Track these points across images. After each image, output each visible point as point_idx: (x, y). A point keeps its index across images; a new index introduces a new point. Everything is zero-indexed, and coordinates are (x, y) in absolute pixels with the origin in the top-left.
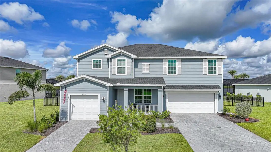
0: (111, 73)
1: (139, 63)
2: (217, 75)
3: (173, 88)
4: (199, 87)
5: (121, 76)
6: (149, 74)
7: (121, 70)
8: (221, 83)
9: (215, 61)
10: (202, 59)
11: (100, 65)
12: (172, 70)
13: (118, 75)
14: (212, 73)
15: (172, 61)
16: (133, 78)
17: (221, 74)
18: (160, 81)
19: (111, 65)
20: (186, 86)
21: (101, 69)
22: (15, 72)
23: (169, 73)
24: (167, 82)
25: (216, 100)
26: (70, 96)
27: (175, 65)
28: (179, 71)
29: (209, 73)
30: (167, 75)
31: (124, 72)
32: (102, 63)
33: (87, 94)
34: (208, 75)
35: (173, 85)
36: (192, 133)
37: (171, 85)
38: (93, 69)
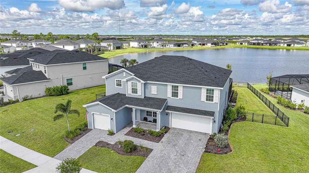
0: (127, 92)
1: (149, 86)
2: (213, 102)
3: (173, 110)
5: (134, 95)
6: (156, 95)
7: (135, 91)
8: (217, 110)
9: (213, 90)
10: (201, 88)
11: (121, 84)
12: (175, 94)
13: (133, 94)
14: (209, 100)
15: (175, 86)
16: (143, 98)
17: (218, 102)
18: (161, 105)
19: (127, 86)
20: (185, 109)
21: (122, 87)
22: (82, 66)
23: (172, 96)
24: (171, 103)
25: (211, 124)
26: (93, 113)
27: (177, 90)
28: (180, 96)
29: (207, 100)
30: (171, 97)
31: (137, 93)
32: (122, 82)
33: (102, 114)
34: (205, 101)
35: (175, 107)
36: (154, 158)
37: (173, 106)
38: (116, 86)
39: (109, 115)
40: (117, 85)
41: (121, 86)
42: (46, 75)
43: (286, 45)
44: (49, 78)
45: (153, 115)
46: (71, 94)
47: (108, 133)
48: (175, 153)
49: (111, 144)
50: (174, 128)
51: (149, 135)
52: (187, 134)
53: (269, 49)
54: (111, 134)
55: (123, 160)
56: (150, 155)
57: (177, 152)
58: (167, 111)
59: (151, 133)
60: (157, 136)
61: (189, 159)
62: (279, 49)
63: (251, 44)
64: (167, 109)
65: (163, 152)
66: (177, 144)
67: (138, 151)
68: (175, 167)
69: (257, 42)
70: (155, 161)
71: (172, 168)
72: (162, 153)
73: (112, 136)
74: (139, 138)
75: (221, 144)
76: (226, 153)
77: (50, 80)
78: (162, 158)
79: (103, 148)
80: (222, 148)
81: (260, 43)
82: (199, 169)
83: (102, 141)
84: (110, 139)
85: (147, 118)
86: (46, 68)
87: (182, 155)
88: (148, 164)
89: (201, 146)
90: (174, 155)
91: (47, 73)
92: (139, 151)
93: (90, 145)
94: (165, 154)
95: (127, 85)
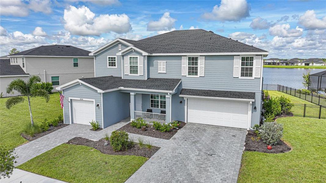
0: (123, 72)
1: (154, 62)
2: (253, 78)
3: (191, 93)
4: (225, 93)
5: (133, 76)
6: (166, 74)
7: (134, 69)
8: (258, 89)
9: (252, 59)
10: (233, 56)
11: (115, 63)
12: (193, 71)
13: (131, 75)
14: (246, 75)
15: (193, 59)
16: (146, 79)
17: (260, 77)
18: (172, 85)
19: (123, 64)
20: (209, 91)
21: (116, 67)
22: (72, 62)
23: (189, 74)
24: (186, 85)
25: (250, 112)
26: (71, 100)
27: (196, 64)
28: (201, 72)
29: (242, 75)
30: (187, 76)
31: (136, 72)
32: (116, 60)
33: (84, 99)
34: (240, 78)
35: (193, 90)
36: (162, 159)
37: (190, 89)
38: (108, 67)
39: (94, 100)
40: (109, 65)
41: (115, 65)
42: (24, 69)
43: (304, 64)
44: (27, 73)
45: (161, 105)
46: (54, 94)
47: (92, 128)
48: (198, 152)
49: (92, 141)
50: (192, 123)
51: (154, 130)
52: (213, 129)
53: (286, 68)
54: (96, 128)
55: (108, 162)
56: (155, 155)
57: (200, 150)
58: (181, 96)
59: (158, 128)
60: (166, 131)
61: (222, 159)
62: (297, 68)
63: (266, 63)
64: (181, 93)
65: (177, 151)
66: (198, 141)
67: (135, 150)
68: (200, 172)
69: (272, 61)
70: (164, 162)
71: (194, 173)
72: (174, 152)
73: (98, 132)
74: (138, 133)
75: (272, 138)
76: (282, 152)
77: (29, 75)
78: (176, 158)
79: (78, 146)
80: (273, 145)
81: (276, 63)
82: (242, 174)
83: (80, 138)
84: (93, 135)
85: (152, 110)
86: (24, 60)
87: (209, 155)
88: (151, 167)
89: (238, 143)
90: (195, 155)
91: (25, 66)
92: (137, 150)
93: (59, 143)
94: (181, 154)
95: (123, 62)
